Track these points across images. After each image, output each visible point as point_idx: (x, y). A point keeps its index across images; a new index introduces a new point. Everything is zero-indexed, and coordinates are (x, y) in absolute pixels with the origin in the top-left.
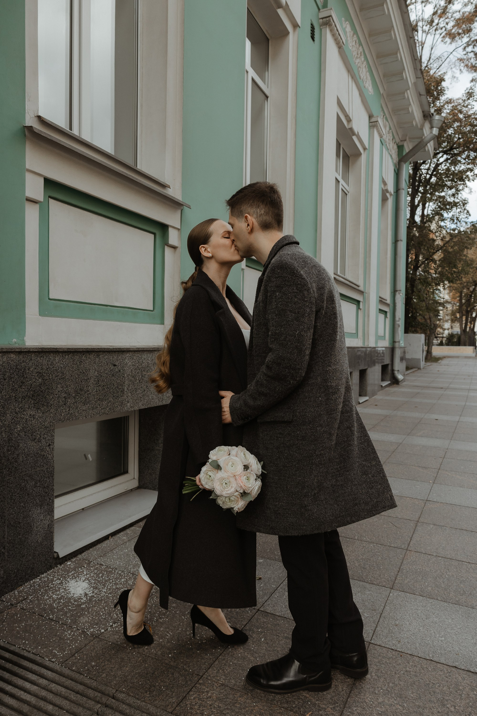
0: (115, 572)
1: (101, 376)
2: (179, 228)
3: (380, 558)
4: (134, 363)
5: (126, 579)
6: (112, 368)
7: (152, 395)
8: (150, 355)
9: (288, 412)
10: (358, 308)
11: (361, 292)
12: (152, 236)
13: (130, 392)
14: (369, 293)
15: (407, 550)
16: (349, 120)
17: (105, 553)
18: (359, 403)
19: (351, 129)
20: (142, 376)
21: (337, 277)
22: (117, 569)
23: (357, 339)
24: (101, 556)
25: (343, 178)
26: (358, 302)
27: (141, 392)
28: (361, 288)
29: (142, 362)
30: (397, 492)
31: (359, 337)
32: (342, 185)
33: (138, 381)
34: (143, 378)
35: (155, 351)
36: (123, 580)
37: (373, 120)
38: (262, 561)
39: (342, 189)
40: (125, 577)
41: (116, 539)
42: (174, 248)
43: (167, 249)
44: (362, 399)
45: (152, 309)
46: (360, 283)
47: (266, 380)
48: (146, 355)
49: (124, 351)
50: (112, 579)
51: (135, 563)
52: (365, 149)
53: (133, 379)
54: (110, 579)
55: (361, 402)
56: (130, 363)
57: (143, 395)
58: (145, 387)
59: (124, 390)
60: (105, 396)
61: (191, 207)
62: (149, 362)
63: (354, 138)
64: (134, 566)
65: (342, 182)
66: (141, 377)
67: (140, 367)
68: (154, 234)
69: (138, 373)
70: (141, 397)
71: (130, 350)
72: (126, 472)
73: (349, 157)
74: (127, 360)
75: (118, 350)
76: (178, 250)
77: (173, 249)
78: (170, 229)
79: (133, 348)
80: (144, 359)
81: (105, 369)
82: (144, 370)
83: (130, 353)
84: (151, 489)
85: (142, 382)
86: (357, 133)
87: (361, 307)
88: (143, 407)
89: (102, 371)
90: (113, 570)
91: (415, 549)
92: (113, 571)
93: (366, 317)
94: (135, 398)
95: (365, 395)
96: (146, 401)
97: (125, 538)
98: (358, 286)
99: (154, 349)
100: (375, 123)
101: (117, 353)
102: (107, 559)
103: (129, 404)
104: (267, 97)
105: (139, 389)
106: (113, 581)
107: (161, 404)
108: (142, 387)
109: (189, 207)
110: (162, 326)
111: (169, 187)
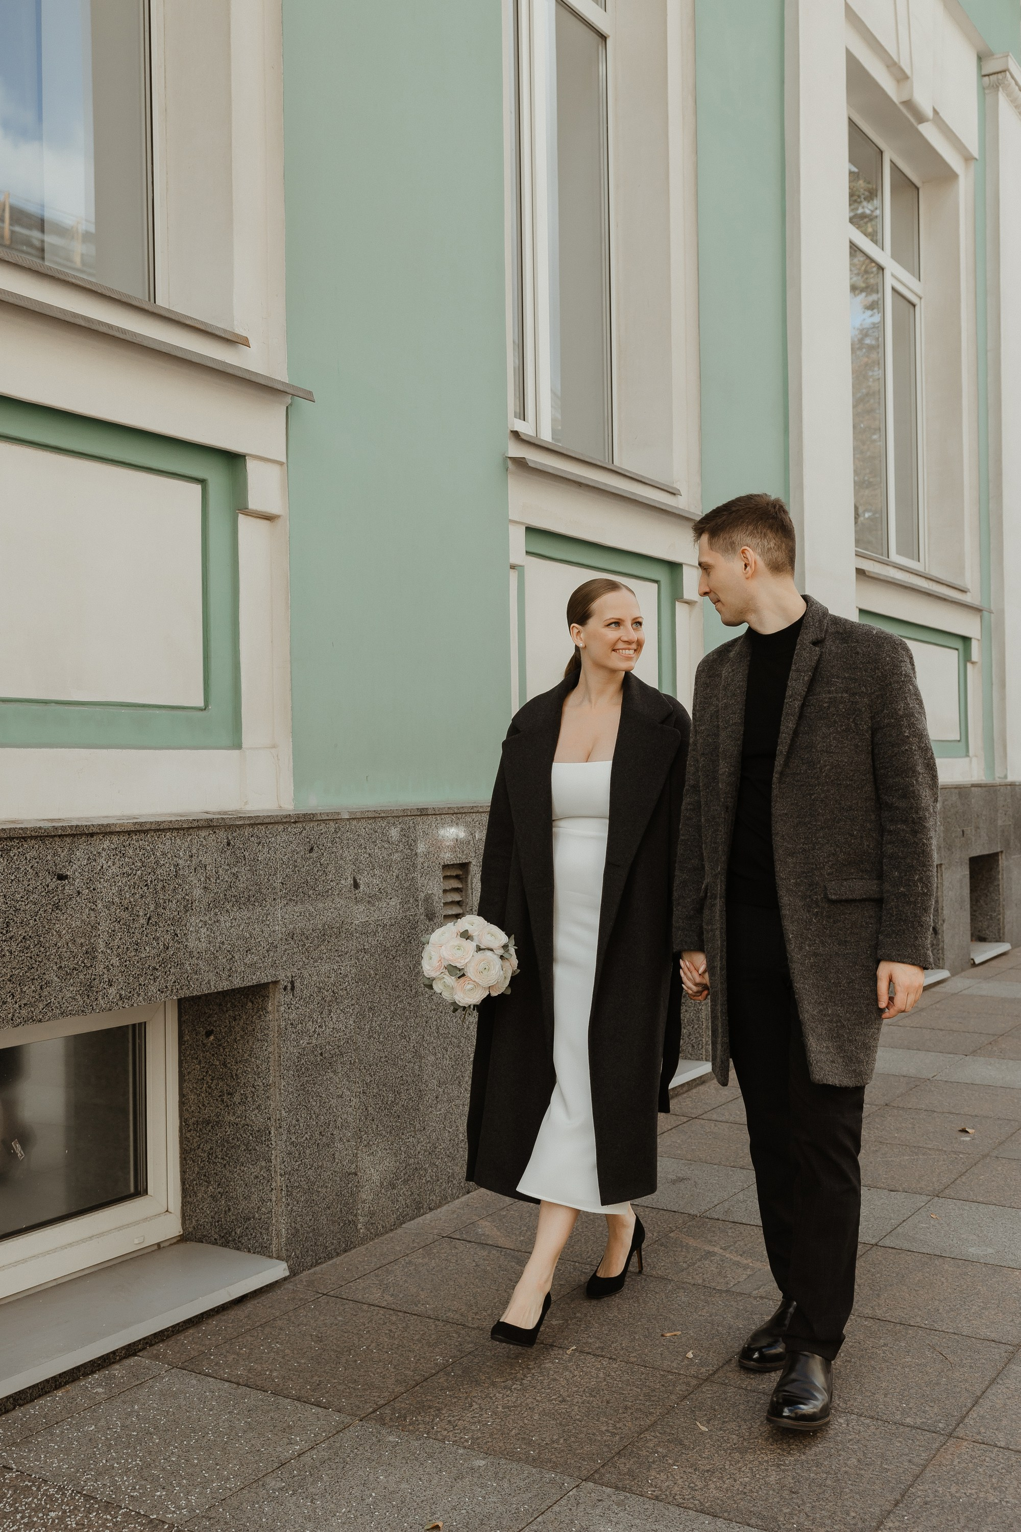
0: (39, 1489)
1: (16, 910)
2: (284, 460)
3: (854, 1461)
4: (126, 869)
5: (64, 1512)
6: (52, 886)
7: (194, 961)
8: (182, 843)
10: (966, 658)
11: (975, 612)
12: (198, 488)
13: (118, 955)
14: (1002, 612)
15: (950, 1435)
16: (902, 77)
17: (28, 1433)
18: (974, 965)
19: (909, 104)
20: (157, 905)
21: (870, 567)
22: (45, 1481)
23: (967, 759)
24: (14, 1444)
25: (895, 256)
27: (155, 951)
28: (974, 598)
29: (157, 862)
30: (990, 1250)
31: (971, 753)
32: (893, 275)
33: (143, 921)
34: (161, 910)
36: (52, 1514)
37: (991, 66)
38: (482, 1463)
39: (894, 289)
40: (61, 1505)
41: (72, 1394)
42: (268, 518)
43: (245, 523)
44: (984, 952)
45: (201, 704)
46: (970, 578)
48: (168, 843)
49: (92, 835)
50: (23, 1512)
51: (104, 1465)
52: (968, 158)
53: (125, 915)
54: (17, 1511)
55: (977, 962)
56: (114, 869)
57: (163, 962)
58: (168, 937)
59: (94, 949)
60: (30, 969)
61: (315, 398)
62: (180, 862)
63: (928, 131)
64: (100, 1474)
65: (892, 268)
66: (152, 907)
67: (149, 879)
68: (202, 482)
69: (142, 897)
70: (155, 969)
71: (113, 829)
72: (140, 1191)
73: (918, 189)
74: (102, 861)
75: (69, 832)
76: (281, 523)
77: (264, 523)
78: (251, 466)
79: (121, 825)
80: (164, 854)
81: (30, 888)
83: (115, 839)
84: (215, 1243)
86: (930, 113)
87: (975, 655)
89: (18, 897)
90: (34, 1485)
91: (979, 1433)
92: (34, 1488)
93: (995, 688)
94: (136, 971)
95: (999, 939)
96: (172, 978)
97: (100, 1390)
98: (964, 590)
100: (1000, 76)
101: (68, 840)
102: (30, 1451)
103: (112, 991)
104: (603, 38)
105: (148, 943)
106: (22, 1518)
107: (225, 985)
108: (156, 939)
109: (309, 396)
110: (235, 753)
111: (245, 342)
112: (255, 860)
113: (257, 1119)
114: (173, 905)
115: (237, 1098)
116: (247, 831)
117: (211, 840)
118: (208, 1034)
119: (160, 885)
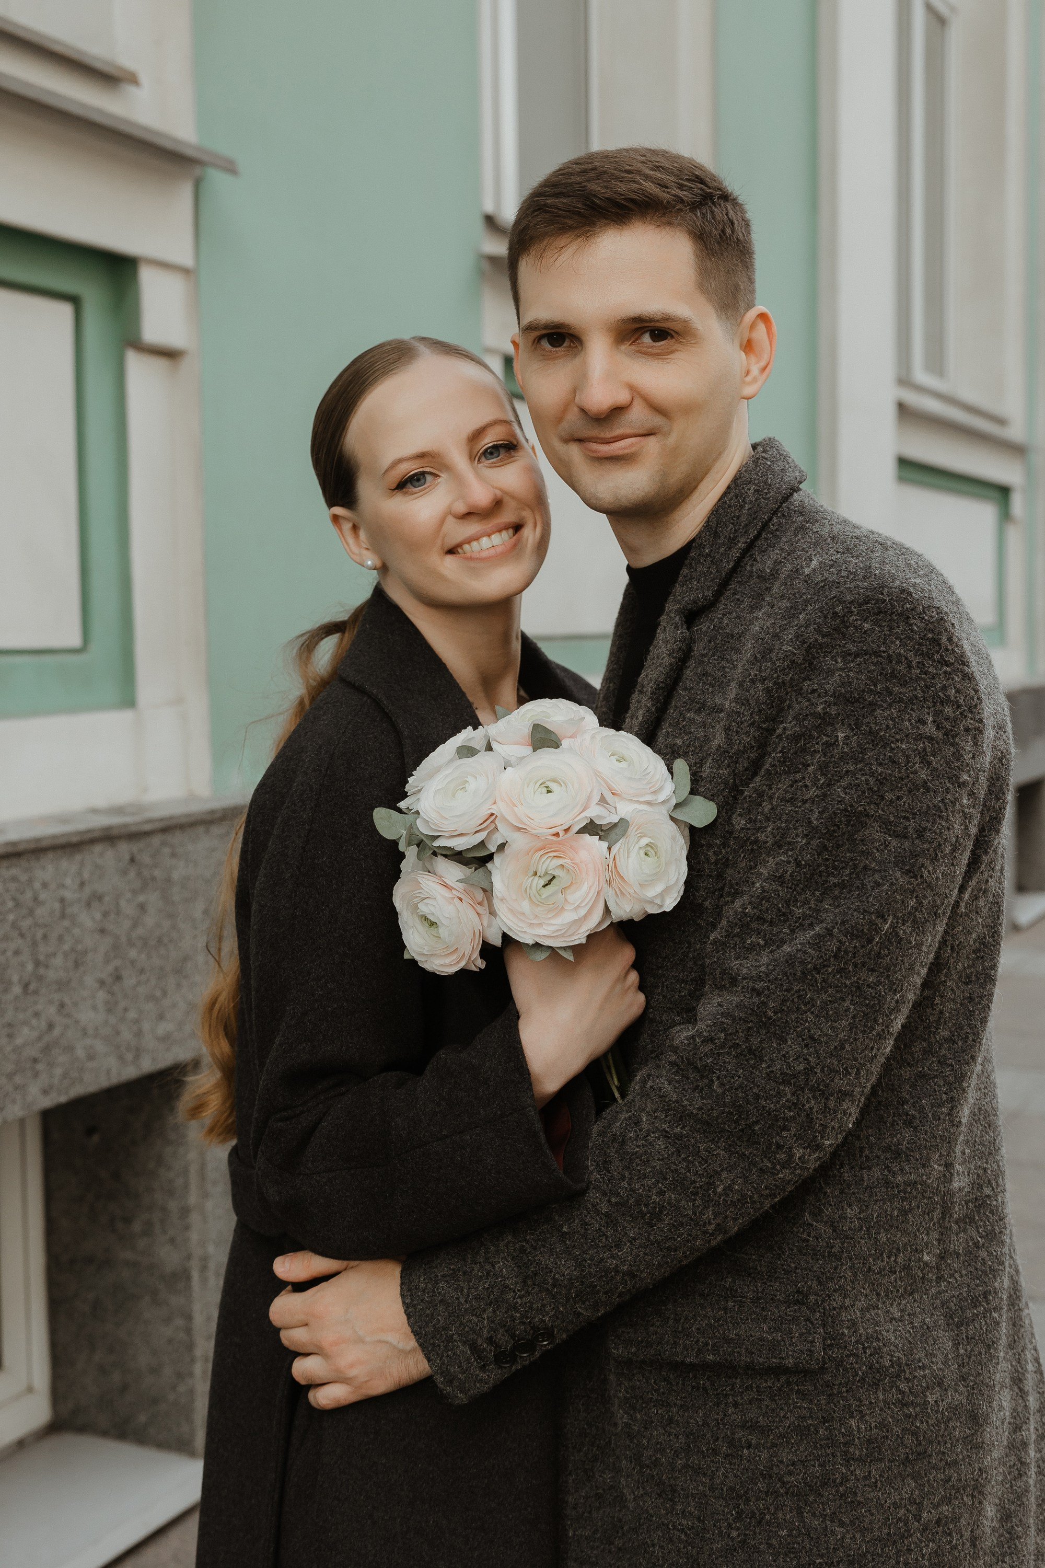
2: (191, 266)
7: (88, 1041)
8: (69, 866)
9: (795, 1320)
10: (1005, 515)
11: (1017, 450)
12: (65, 310)
20: (37, 964)
21: (914, 399)
26: (1003, 492)
27: (35, 1034)
28: (1015, 432)
29: (35, 899)
33: (17, 990)
34: (42, 971)
35: (93, 841)
42: (169, 354)
43: (135, 363)
44: (1030, 909)
45: (75, 640)
46: (1012, 407)
47: (666, 1135)
48: (50, 868)
57: (47, 1049)
58: (53, 1010)
61: (240, 169)
62: (67, 894)
66: (30, 967)
67: (26, 924)
68: (74, 300)
70: (35, 1060)
76: (186, 364)
77: (162, 361)
78: (147, 277)
80: (45, 885)
82: (45, 937)
85: (36, 992)
87: (1016, 513)
88: (47, 1102)
96: (58, 1071)
98: (1001, 421)
99: (87, 836)
105: (25, 1023)
107: (130, 1072)
108: (37, 1015)
109: (230, 168)
110: (127, 716)
111: (133, 79)
112: (169, 880)
113: (169, 1257)
114: (58, 961)
115: (137, 1227)
116: (156, 840)
117: (108, 857)
118: (90, 1131)
119: (40, 933)
